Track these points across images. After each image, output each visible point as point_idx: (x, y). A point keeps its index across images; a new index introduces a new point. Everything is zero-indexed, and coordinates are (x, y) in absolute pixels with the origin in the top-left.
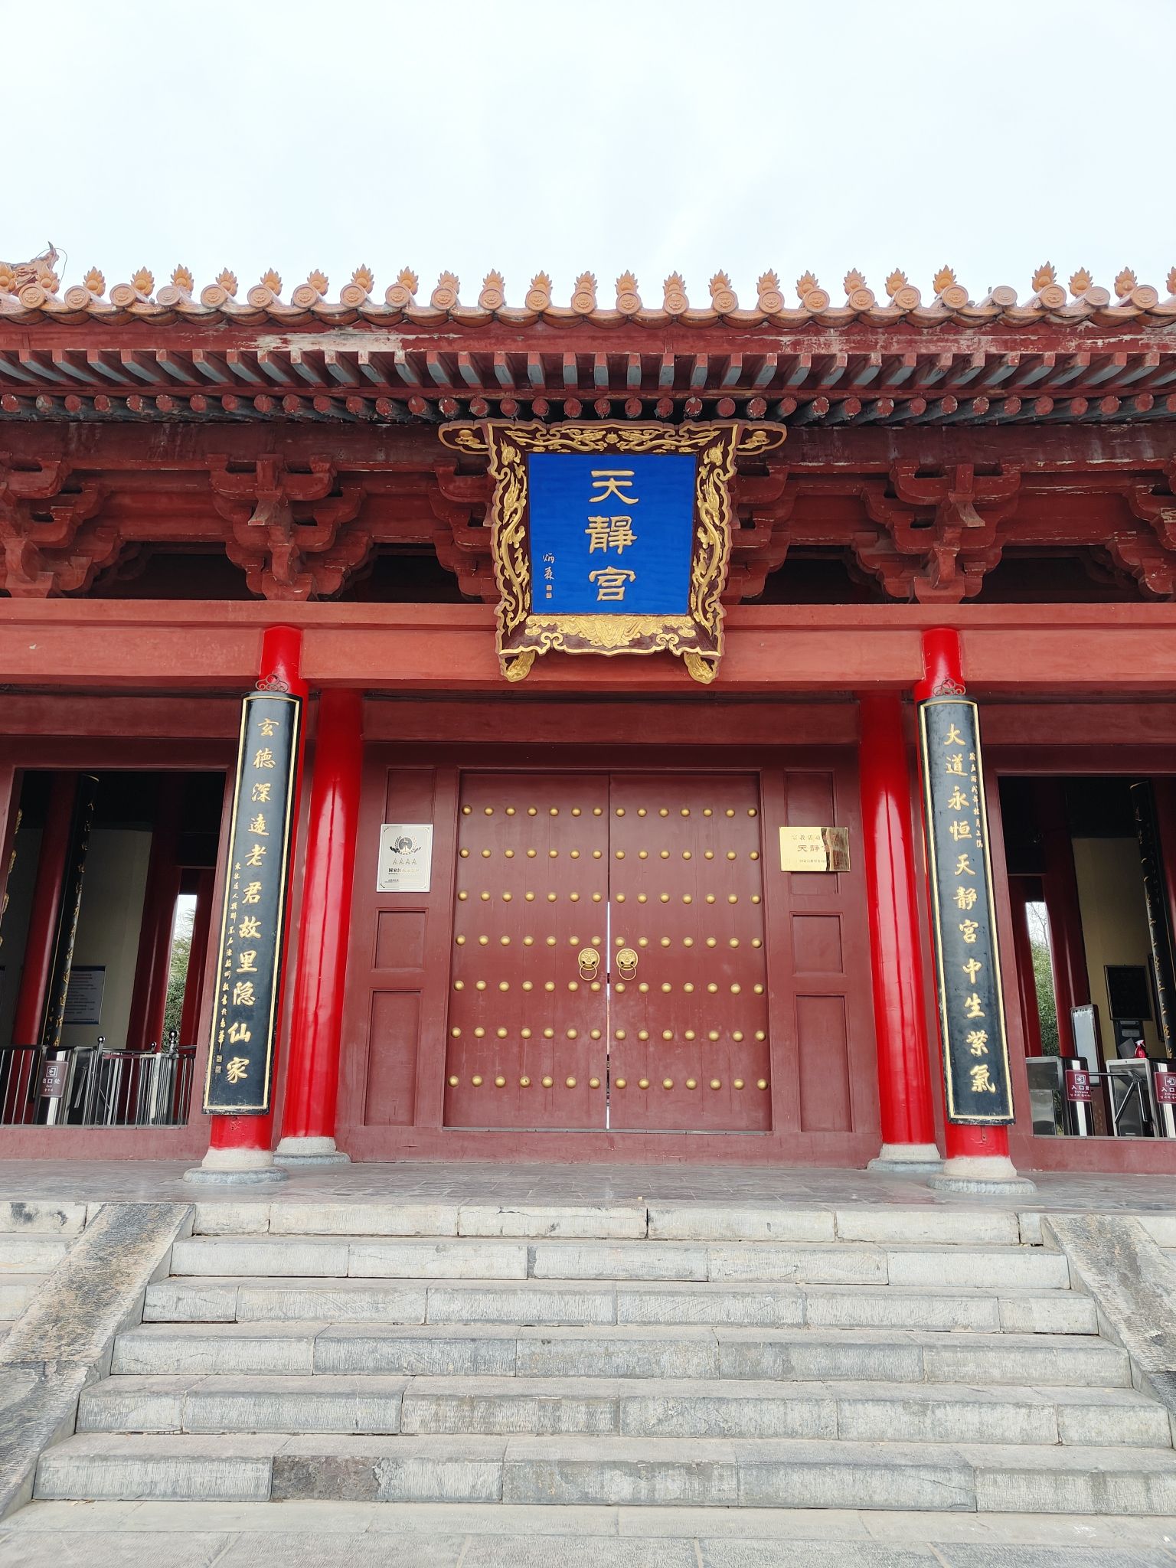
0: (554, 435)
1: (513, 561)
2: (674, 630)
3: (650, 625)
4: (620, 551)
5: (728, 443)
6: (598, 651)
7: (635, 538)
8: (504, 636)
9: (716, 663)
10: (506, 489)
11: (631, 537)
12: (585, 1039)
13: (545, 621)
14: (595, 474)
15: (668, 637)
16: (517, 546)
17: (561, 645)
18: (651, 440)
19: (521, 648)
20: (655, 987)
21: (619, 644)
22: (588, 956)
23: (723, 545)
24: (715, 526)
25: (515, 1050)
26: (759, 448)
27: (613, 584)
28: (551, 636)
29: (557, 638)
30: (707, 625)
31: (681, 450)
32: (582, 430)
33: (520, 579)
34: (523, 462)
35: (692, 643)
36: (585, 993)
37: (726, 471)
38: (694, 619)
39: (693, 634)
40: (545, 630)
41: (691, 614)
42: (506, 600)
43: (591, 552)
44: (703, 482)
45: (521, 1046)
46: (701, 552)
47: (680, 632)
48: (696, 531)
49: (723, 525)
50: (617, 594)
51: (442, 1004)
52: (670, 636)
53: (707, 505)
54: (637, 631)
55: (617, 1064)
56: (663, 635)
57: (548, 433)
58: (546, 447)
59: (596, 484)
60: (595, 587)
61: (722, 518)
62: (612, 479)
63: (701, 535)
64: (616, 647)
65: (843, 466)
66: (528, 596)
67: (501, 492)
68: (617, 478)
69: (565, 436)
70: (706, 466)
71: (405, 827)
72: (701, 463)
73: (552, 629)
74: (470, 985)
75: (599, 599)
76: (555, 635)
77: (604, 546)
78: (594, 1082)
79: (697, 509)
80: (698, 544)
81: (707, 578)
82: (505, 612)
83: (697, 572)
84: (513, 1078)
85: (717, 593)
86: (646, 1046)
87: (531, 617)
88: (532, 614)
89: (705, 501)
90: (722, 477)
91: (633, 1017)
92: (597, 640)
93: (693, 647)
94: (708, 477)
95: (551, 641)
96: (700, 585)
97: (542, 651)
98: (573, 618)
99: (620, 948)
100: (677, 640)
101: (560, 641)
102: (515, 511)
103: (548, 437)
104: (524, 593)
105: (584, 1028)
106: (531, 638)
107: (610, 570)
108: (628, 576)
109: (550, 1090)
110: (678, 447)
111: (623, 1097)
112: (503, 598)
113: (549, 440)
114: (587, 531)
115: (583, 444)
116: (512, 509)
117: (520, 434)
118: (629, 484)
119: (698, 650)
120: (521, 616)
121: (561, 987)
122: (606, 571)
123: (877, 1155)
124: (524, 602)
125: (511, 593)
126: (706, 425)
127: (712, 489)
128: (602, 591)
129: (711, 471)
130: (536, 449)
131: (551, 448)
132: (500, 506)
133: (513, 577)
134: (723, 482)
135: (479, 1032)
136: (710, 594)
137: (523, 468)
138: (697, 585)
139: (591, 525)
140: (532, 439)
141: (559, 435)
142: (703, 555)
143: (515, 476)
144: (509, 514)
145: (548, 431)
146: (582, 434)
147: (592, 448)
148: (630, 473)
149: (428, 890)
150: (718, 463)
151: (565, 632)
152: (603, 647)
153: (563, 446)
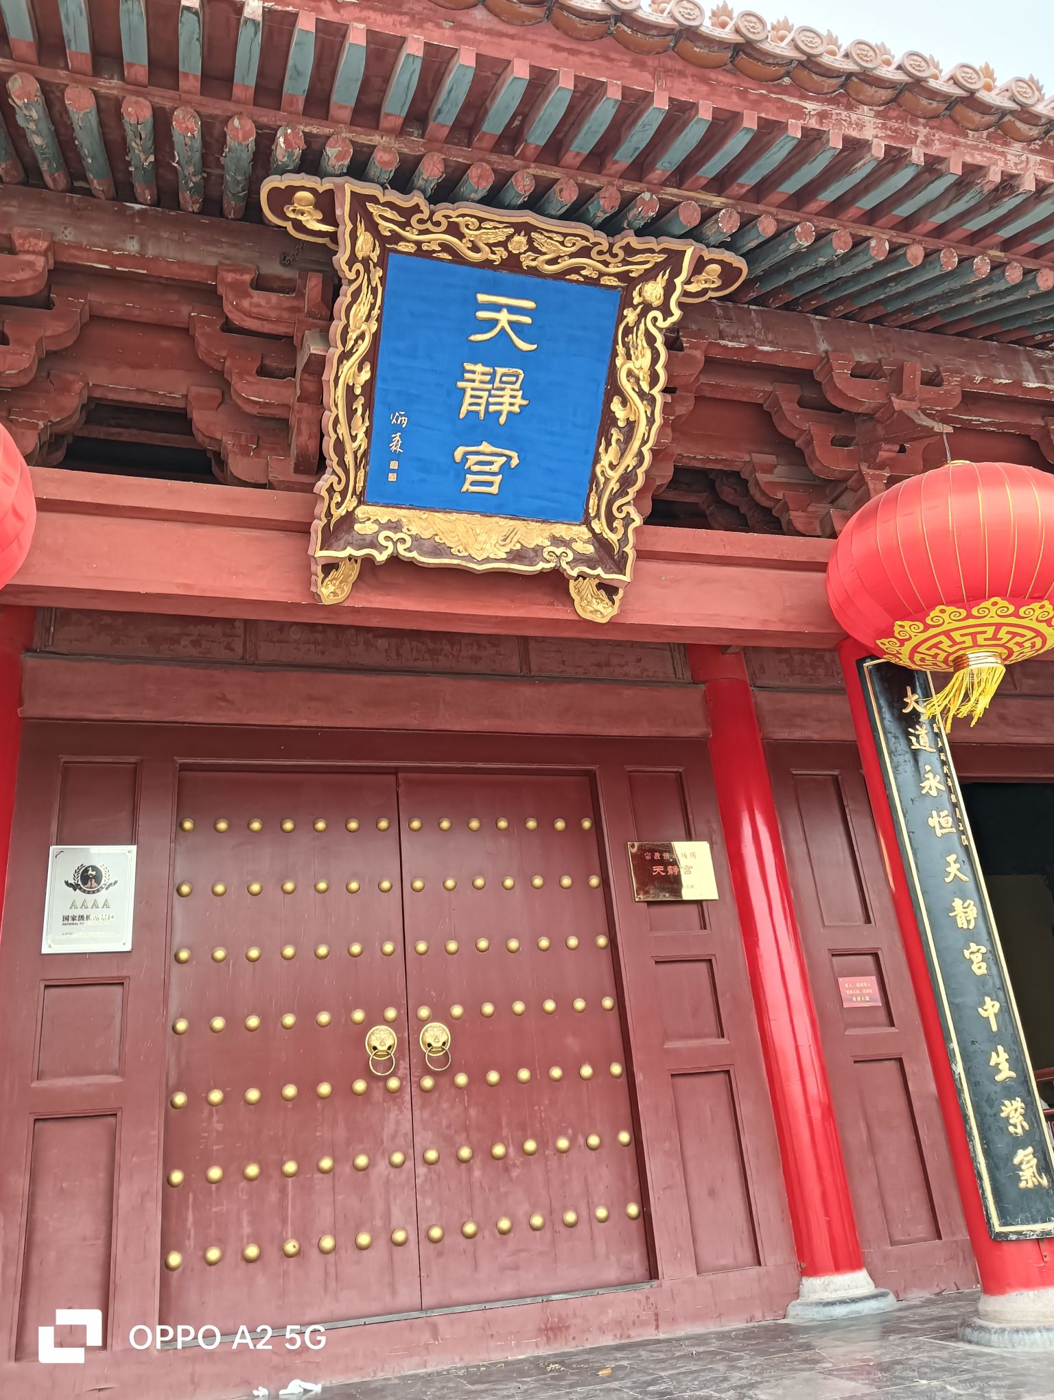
0: (438, 224)
1: (351, 413)
2: (567, 543)
3: (534, 534)
4: (502, 420)
5: (676, 272)
6: (464, 563)
7: (525, 402)
8: (326, 528)
9: (621, 592)
10: (356, 294)
11: (519, 401)
12: (382, 1166)
13: (385, 514)
14: (482, 298)
15: (558, 551)
16: (358, 391)
17: (409, 550)
18: (572, 256)
19: (349, 551)
20: (477, 1078)
21: (492, 556)
22: (382, 1038)
23: (651, 421)
24: (642, 394)
25: (273, 1197)
26: (704, 292)
27: (487, 468)
28: (395, 537)
29: (403, 541)
30: (613, 538)
31: (605, 281)
32: (481, 220)
33: (356, 445)
34: (382, 263)
35: (591, 562)
36: (378, 1094)
37: (667, 313)
38: (592, 530)
39: (590, 549)
40: (384, 527)
41: (587, 522)
42: (334, 472)
43: (462, 416)
44: (628, 331)
45: (283, 1191)
46: (614, 431)
47: (574, 546)
48: (608, 401)
49: (656, 392)
50: (491, 484)
51: (155, 1133)
52: (562, 549)
53: (630, 365)
54: (515, 539)
55: (428, 1202)
56: (551, 549)
57: (430, 218)
58: (418, 244)
59: (482, 314)
60: (461, 471)
61: (653, 384)
62: (505, 311)
63: (616, 406)
64: (488, 560)
65: (767, 352)
66: (361, 474)
67: (349, 299)
68: (512, 310)
69: (454, 229)
70: (635, 307)
71: (94, 849)
72: (627, 302)
73: (396, 526)
74: (198, 1099)
75: (464, 489)
76: (400, 535)
77: (482, 408)
78: (400, 1236)
79: (613, 370)
80: (609, 420)
81: (620, 470)
82: (331, 490)
83: (606, 459)
84: (271, 1242)
85: (632, 492)
86: (470, 1171)
87: (363, 508)
88: (365, 503)
89: (629, 357)
90: (660, 323)
91: (449, 1127)
92: (461, 548)
93: (594, 568)
94: (638, 323)
95: (395, 543)
96: (607, 480)
97: (381, 557)
98: (425, 515)
99: (424, 1022)
100: (571, 557)
101: (408, 544)
102: (362, 336)
103: (429, 225)
104: (357, 468)
105: (378, 1150)
106: (363, 537)
107: (485, 447)
108: (510, 458)
109: (331, 1257)
110: (602, 274)
111: (440, 1254)
112: (329, 470)
113: (427, 232)
114: (461, 384)
115: (475, 249)
116: (358, 332)
117: (389, 214)
118: (527, 320)
119: (599, 571)
120: (350, 503)
121: (343, 1089)
122: (480, 448)
123: (797, 1295)
124: (355, 482)
125: (342, 463)
126: (651, 242)
127: (642, 341)
128: (470, 478)
129: (643, 315)
130: (402, 247)
131: (425, 247)
132: (344, 321)
133: (347, 439)
134: (660, 330)
135: (215, 1173)
136: (622, 492)
137: (380, 273)
138: (602, 480)
139: (467, 376)
140: (403, 226)
141: (444, 227)
142: (616, 435)
143: (369, 280)
144: (354, 337)
145: (432, 213)
146: (480, 228)
147: (484, 258)
148: (530, 304)
149: (128, 948)
150: (656, 303)
151: (414, 533)
152: (470, 558)
153: (445, 247)
